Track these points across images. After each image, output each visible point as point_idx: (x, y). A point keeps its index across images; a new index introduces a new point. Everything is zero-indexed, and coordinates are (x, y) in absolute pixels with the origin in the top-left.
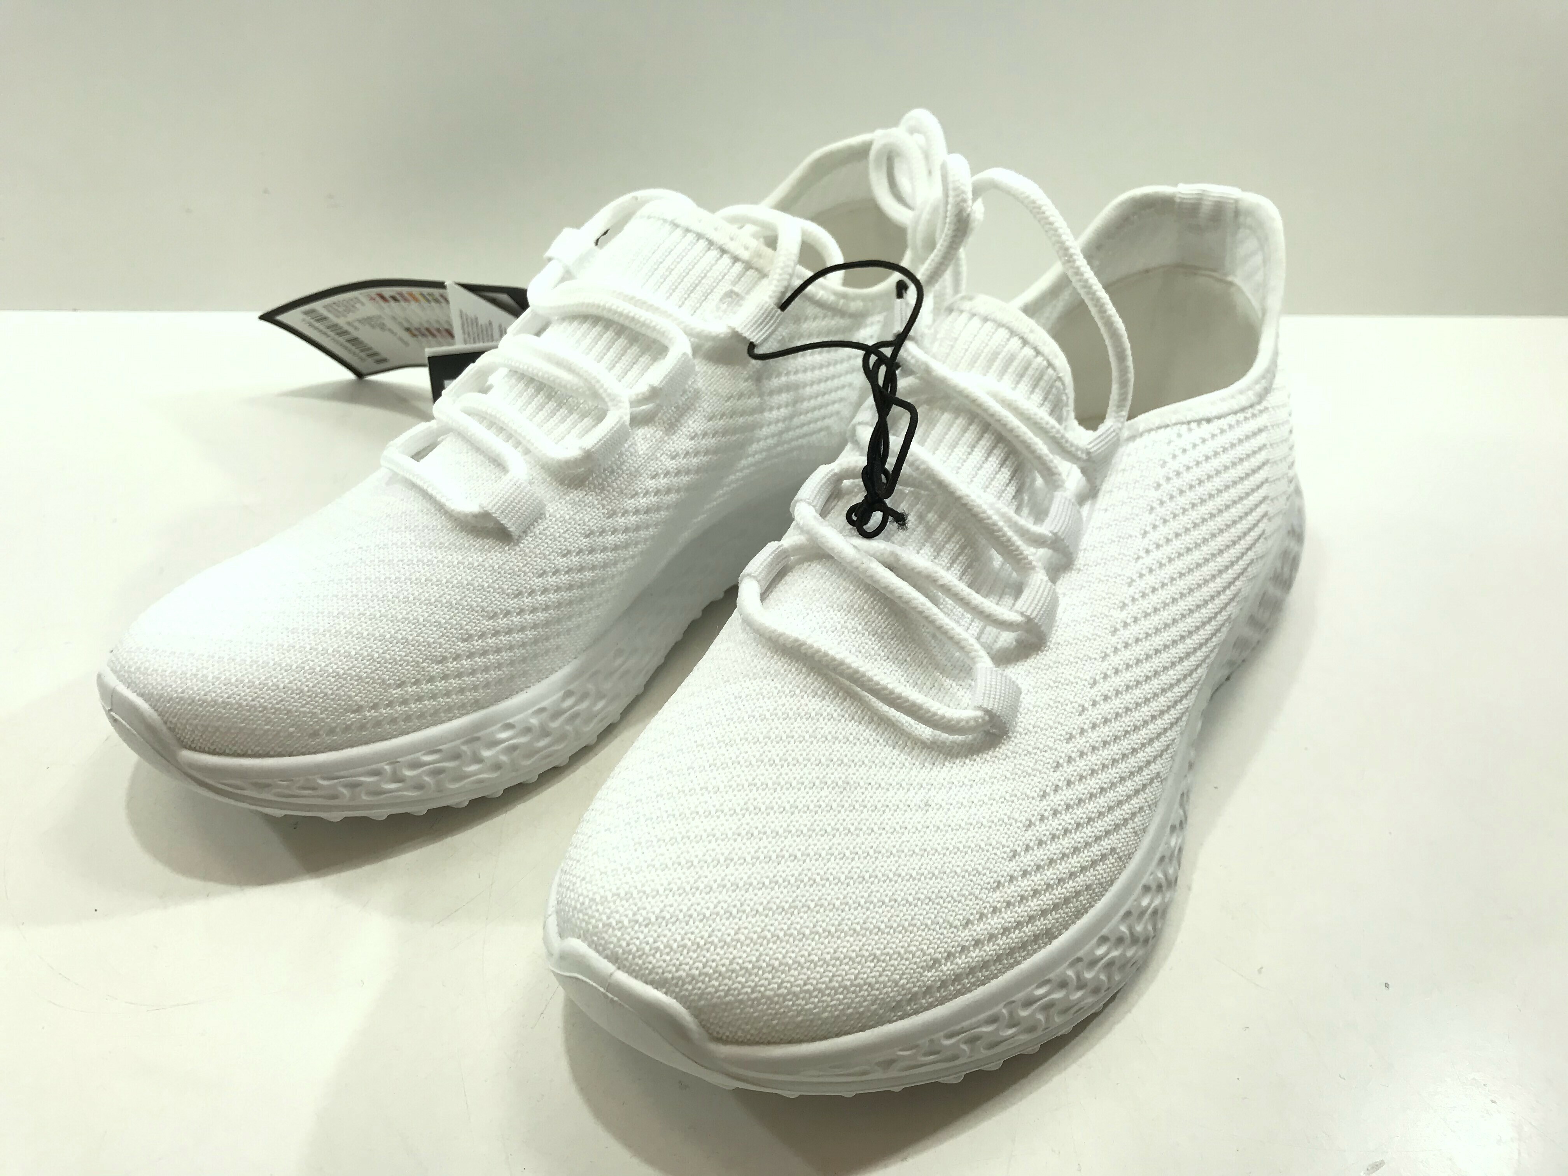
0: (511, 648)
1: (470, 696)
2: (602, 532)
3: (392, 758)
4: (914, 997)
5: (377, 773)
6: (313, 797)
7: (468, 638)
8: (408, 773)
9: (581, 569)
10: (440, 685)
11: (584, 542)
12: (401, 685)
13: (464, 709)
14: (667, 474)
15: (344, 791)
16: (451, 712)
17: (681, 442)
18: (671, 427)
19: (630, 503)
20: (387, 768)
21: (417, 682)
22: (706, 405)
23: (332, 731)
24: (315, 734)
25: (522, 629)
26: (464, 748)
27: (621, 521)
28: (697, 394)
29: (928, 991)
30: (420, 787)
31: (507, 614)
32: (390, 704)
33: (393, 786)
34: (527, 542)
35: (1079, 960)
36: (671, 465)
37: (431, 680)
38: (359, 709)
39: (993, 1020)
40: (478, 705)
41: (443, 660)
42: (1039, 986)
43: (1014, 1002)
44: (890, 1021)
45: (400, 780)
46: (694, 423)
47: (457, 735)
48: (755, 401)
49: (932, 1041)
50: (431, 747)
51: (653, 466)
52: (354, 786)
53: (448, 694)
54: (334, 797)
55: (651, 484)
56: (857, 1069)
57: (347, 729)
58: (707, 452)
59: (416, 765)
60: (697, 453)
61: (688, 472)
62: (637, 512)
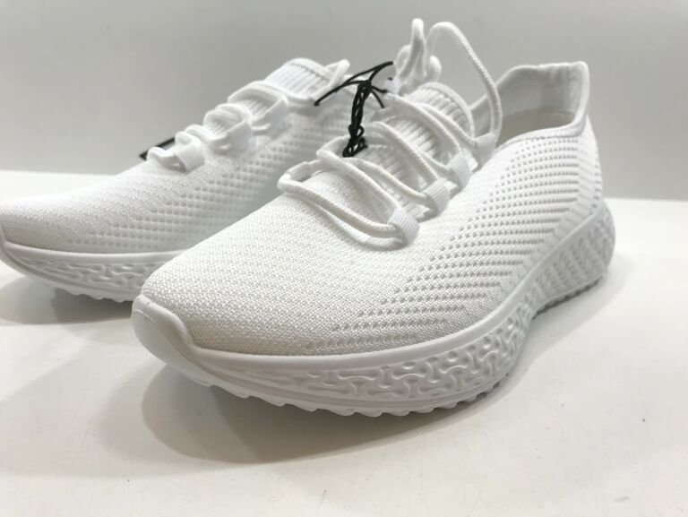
0: (177, 222)
1: (152, 241)
2: (232, 177)
3: (107, 262)
4: (321, 344)
5: (98, 268)
6: (64, 274)
7: (155, 211)
8: (114, 273)
9: (218, 192)
10: (137, 231)
11: (222, 179)
12: (117, 225)
13: (148, 248)
14: (269, 157)
15: (80, 274)
16: (141, 248)
17: (278, 144)
18: (275, 137)
19: (248, 166)
20: (104, 267)
21: (125, 226)
22: (293, 131)
23: (79, 242)
24: (70, 241)
25: (184, 214)
26: (146, 268)
27: (242, 174)
28: (290, 126)
29: (331, 342)
30: (120, 283)
31: (177, 204)
32: (110, 234)
33: (106, 278)
34: (193, 174)
35: (435, 359)
36: (272, 153)
37: (133, 227)
38: (94, 233)
39: (373, 374)
40: (157, 249)
41: (140, 219)
42: (407, 365)
43: (387, 367)
44: (305, 354)
45: (110, 276)
46: (286, 137)
47: (143, 260)
48: (319, 134)
49: (330, 373)
50: (129, 262)
51: (262, 152)
52: (86, 273)
53: (141, 237)
54: (75, 277)
55: (261, 160)
56: (280, 378)
57: (87, 242)
58: (292, 152)
59: (119, 270)
60: (286, 151)
61: (281, 159)
62: (251, 171)
